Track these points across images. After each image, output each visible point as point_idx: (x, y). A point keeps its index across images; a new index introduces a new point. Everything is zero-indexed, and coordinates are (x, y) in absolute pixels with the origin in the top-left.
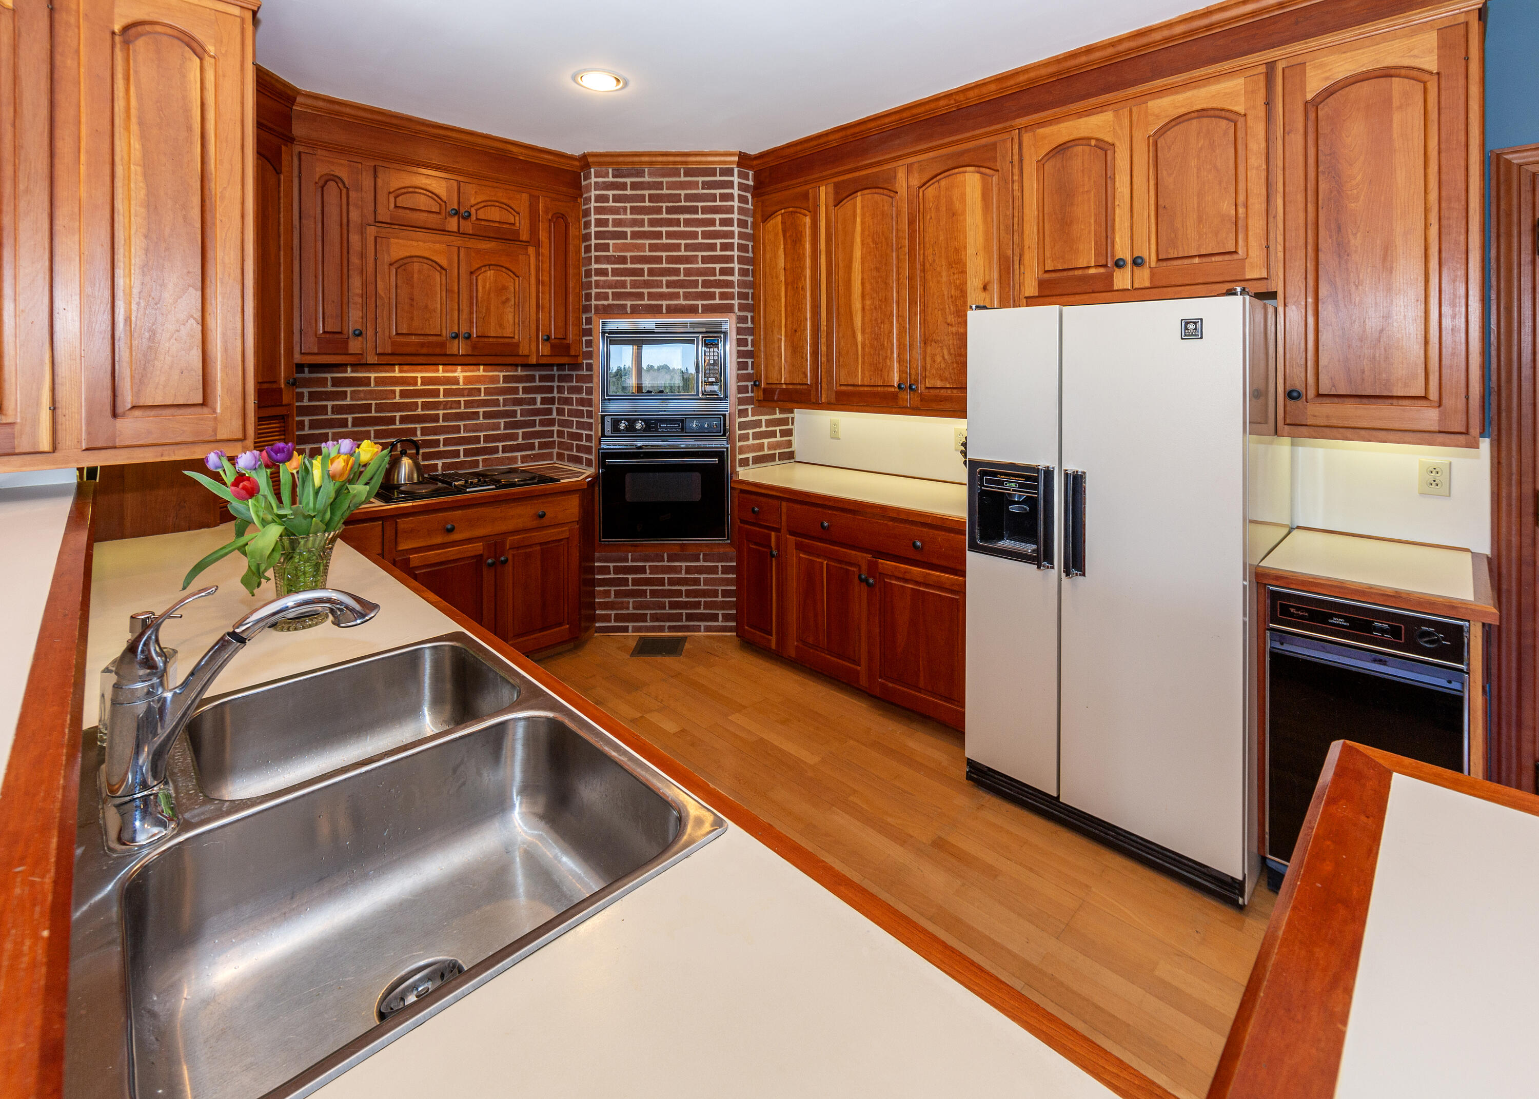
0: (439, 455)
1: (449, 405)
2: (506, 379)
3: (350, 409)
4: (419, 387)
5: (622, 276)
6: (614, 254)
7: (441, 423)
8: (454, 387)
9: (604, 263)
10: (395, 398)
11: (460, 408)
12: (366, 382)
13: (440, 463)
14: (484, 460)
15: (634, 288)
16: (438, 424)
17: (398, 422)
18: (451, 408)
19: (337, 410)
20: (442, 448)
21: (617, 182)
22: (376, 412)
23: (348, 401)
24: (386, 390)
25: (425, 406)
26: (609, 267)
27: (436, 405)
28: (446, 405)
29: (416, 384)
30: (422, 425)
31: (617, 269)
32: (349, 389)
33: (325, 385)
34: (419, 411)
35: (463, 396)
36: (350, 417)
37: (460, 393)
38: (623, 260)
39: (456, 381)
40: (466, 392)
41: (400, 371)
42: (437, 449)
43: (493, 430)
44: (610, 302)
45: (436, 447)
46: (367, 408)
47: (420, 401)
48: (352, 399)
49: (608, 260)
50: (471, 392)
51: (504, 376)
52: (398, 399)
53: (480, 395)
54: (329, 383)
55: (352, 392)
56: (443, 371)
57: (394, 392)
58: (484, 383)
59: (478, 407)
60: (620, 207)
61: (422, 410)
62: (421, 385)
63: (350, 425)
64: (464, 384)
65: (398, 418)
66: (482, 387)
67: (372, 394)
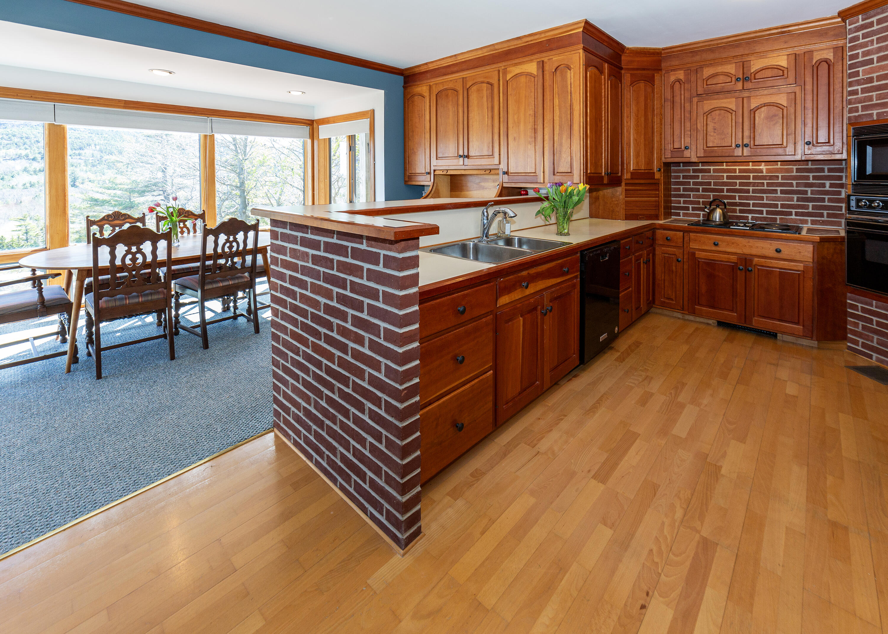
0: (750, 212)
1: (757, 184)
2: (798, 170)
3: (701, 184)
4: (737, 174)
5: (869, 92)
6: (863, 77)
7: (751, 194)
8: (760, 174)
9: (855, 86)
10: (724, 179)
11: (764, 186)
12: (709, 171)
13: (750, 216)
14: (780, 219)
15: (880, 100)
16: (749, 195)
17: (725, 192)
18: (757, 186)
19: (695, 184)
20: (751, 208)
21: (865, 23)
22: (713, 186)
23: (700, 180)
24: (719, 175)
25: (741, 184)
26: (859, 88)
27: (748, 184)
28: (754, 184)
29: (736, 172)
30: (739, 194)
31: (865, 88)
32: (700, 174)
33: (690, 172)
34: (738, 187)
35: (766, 180)
36: (701, 188)
37: (764, 178)
38: (871, 80)
39: (761, 171)
40: (768, 178)
41: (726, 166)
42: (748, 208)
43: (788, 201)
44: (860, 113)
45: (748, 207)
46: (709, 184)
47: (738, 181)
48: (702, 179)
49: (858, 83)
50: (771, 178)
51: (796, 169)
52: (725, 180)
53: (778, 180)
54: (691, 172)
55: (702, 176)
56: (752, 166)
57: (723, 176)
58: (781, 172)
59: (777, 186)
60: (869, 41)
61: (739, 186)
62: (739, 173)
63: (701, 191)
64: (767, 173)
65: (725, 190)
66: (780, 175)
67: (712, 177)
